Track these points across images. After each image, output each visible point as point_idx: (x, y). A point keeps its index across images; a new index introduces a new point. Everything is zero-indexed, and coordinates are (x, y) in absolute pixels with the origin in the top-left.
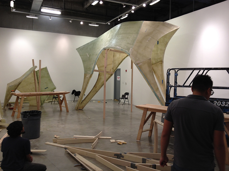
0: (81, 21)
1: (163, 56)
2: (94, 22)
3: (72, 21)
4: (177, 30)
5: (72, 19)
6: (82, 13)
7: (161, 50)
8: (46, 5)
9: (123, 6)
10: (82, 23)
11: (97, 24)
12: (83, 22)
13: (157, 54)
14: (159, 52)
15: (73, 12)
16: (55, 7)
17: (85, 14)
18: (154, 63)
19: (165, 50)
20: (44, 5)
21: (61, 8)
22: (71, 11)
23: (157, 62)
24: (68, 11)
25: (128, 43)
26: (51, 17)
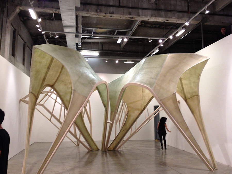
0: (116, 60)
1: (198, 89)
2: (129, 60)
3: (107, 60)
4: (207, 61)
5: (108, 59)
6: (119, 52)
7: (194, 82)
8: (85, 48)
9: (149, 40)
10: (117, 62)
11: (132, 61)
12: (119, 61)
13: (191, 87)
14: (192, 85)
15: (110, 52)
16: (93, 49)
17: (121, 53)
18: (189, 98)
19: (199, 82)
20: (83, 49)
21: (99, 49)
22: (108, 52)
23: (192, 96)
24: (105, 51)
25: (151, 78)
26: (88, 58)
